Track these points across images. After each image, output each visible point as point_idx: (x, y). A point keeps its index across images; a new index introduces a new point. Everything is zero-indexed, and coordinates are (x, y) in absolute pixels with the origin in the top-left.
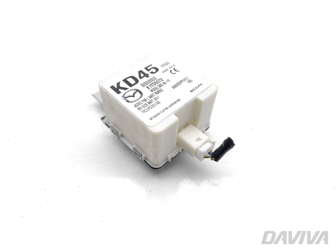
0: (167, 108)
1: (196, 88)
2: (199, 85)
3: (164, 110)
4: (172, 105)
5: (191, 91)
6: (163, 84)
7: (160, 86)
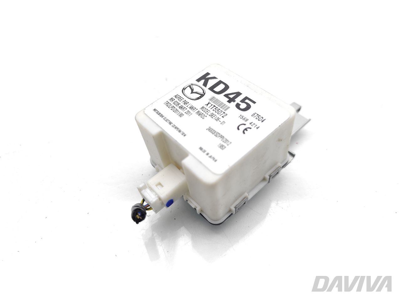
0: (170, 123)
1: (208, 154)
2: (214, 159)
3: (168, 121)
4: (176, 128)
5: (201, 149)
6: (216, 118)
7: (212, 115)
